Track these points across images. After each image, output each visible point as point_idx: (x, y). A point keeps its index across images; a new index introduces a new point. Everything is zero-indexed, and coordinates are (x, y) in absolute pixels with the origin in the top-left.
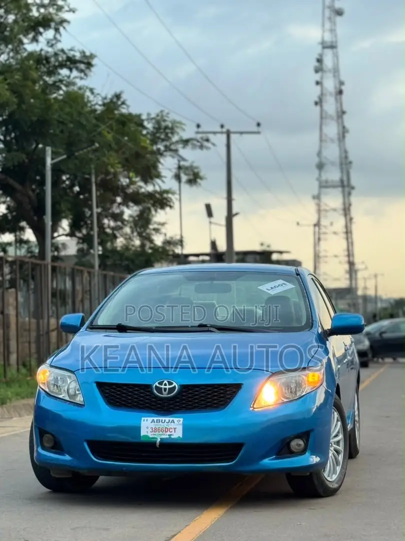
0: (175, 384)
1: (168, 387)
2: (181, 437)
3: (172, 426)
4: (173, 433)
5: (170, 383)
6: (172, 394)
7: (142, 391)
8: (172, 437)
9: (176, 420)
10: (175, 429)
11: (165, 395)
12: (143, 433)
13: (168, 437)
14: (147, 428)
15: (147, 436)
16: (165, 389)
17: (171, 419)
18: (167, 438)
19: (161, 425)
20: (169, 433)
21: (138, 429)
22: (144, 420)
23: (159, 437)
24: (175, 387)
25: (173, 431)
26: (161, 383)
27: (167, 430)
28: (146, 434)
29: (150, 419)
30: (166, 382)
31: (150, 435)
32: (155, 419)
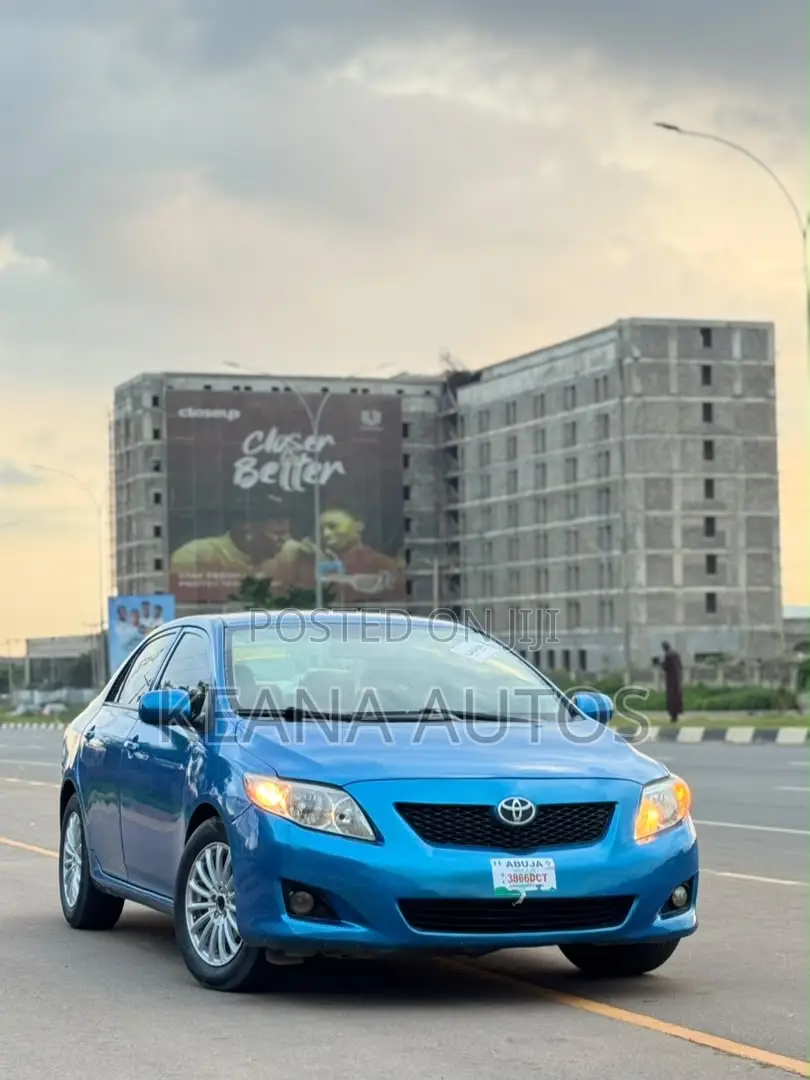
0: (530, 804)
1: (521, 809)
2: (555, 887)
3: (539, 871)
4: (543, 882)
5: (524, 803)
6: (527, 821)
7: (477, 816)
8: (542, 888)
9: (542, 861)
10: (545, 875)
11: (517, 822)
12: (497, 884)
13: (536, 889)
14: (503, 875)
15: (503, 889)
16: (517, 813)
17: (535, 860)
18: (533, 892)
19: (523, 871)
20: (536, 882)
21: (488, 877)
22: (495, 863)
23: (523, 891)
24: (531, 809)
25: (543, 878)
26: (509, 803)
27: (533, 877)
28: (502, 885)
29: (504, 861)
30: (516, 801)
31: (508, 887)
32: (512, 860)
